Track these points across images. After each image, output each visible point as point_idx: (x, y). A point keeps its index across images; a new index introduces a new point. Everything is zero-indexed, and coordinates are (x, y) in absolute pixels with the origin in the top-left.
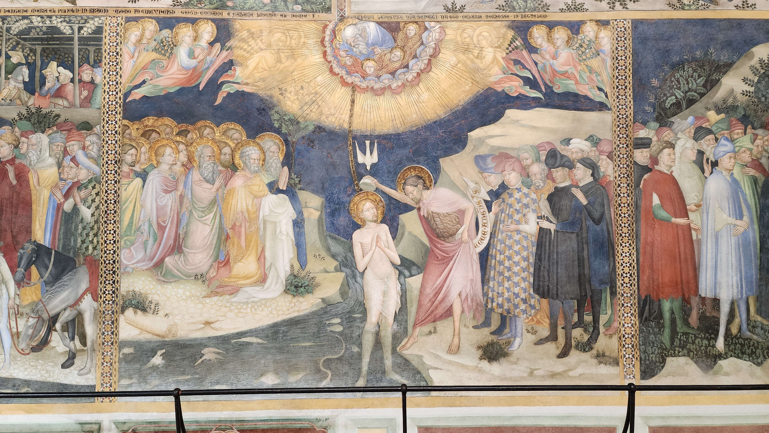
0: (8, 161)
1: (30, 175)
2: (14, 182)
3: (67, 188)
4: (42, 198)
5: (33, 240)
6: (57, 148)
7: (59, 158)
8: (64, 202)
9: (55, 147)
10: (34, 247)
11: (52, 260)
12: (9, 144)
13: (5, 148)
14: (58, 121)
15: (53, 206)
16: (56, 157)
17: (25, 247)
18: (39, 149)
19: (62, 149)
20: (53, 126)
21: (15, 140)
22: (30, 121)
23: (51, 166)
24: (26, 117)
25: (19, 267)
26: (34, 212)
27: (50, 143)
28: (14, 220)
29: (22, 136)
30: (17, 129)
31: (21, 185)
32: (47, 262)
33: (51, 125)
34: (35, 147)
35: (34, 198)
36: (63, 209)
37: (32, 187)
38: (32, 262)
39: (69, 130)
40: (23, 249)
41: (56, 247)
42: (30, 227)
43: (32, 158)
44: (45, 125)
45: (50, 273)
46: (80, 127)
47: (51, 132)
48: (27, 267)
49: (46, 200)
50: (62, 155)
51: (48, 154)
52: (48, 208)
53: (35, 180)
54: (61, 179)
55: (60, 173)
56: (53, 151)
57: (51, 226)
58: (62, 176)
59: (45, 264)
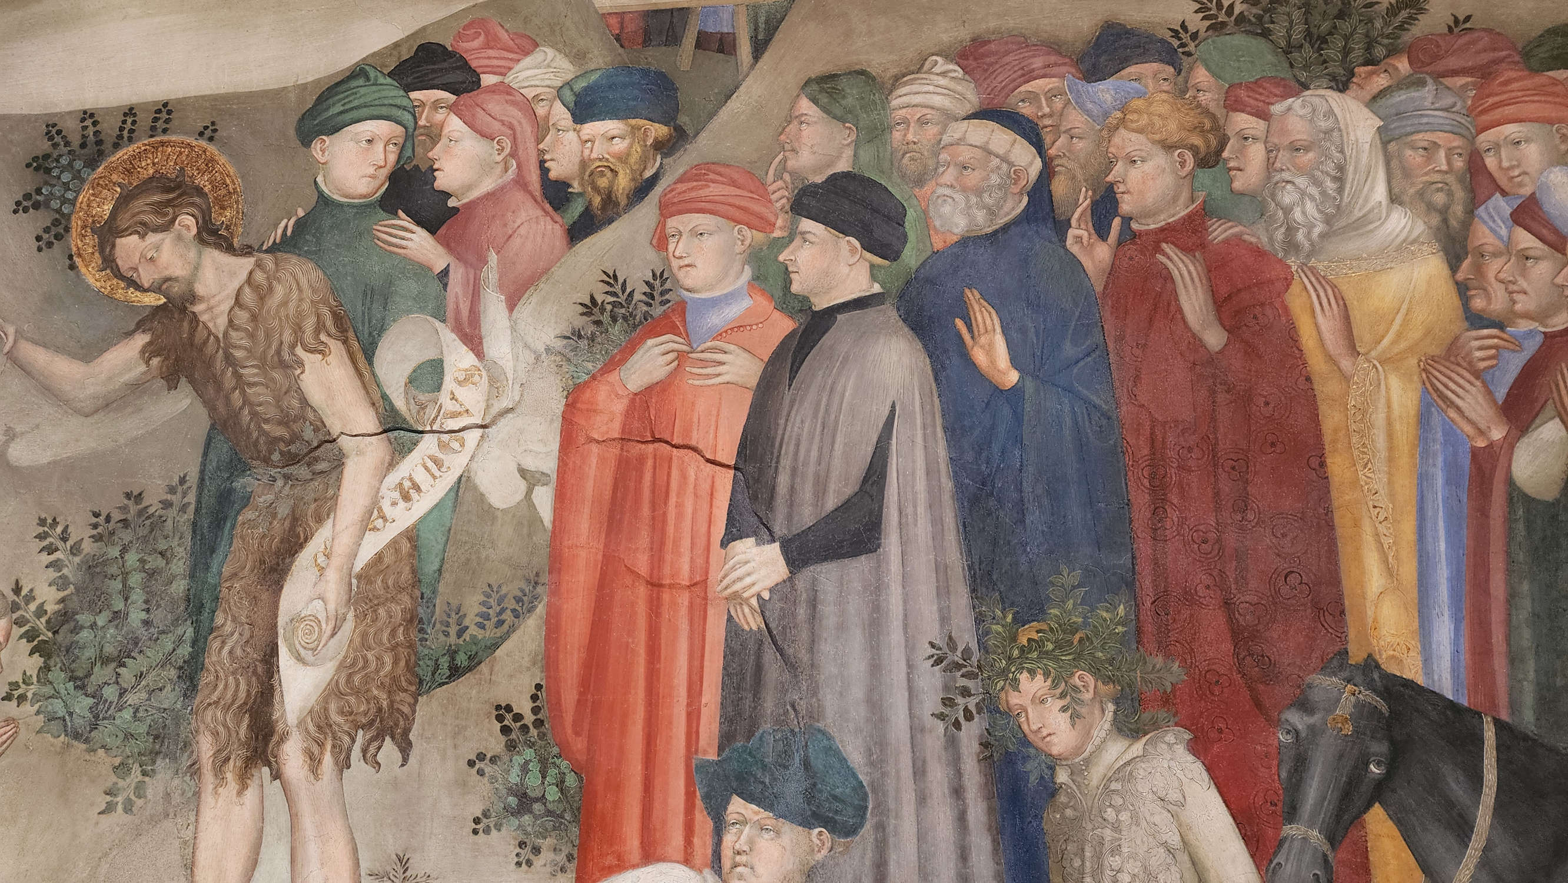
0: (1167, 233)
1: (1296, 300)
2: (1214, 338)
3: (1514, 364)
4: (1379, 418)
5: (1356, 656)
6: (1429, 159)
7: (1444, 212)
8: (1510, 443)
9: (1414, 157)
10: (1367, 696)
11: (1490, 776)
12: (1168, 147)
13: (1149, 167)
14: (1417, 30)
15: (1451, 467)
16: (1430, 207)
17: (1316, 696)
18: (1330, 167)
19: (1459, 163)
20: (1393, 52)
21: (1199, 129)
22: (1266, 34)
23: (1404, 249)
24: (1241, 19)
25: (1291, 814)
26: (1341, 497)
27: (1386, 137)
28: (1231, 538)
29: (1233, 105)
30: (1201, 75)
31: (1251, 351)
32: (1456, 786)
33: (1379, 51)
34: (1307, 158)
35: (1331, 419)
36: (1510, 482)
37: (1316, 363)
38: (1365, 788)
39: (1485, 73)
40: (1304, 706)
41: (1503, 699)
42: (1335, 581)
43: (1297, 214)
44: (1346, 51)
45: (1485, 863)
46: (1542, 53)
47: (1382, 81)
48: (1338, 817)
49: (1405, 432)
50: (1460, 194)
51: (1380, 193)
52: (1423, 479)
53: (1328, 324)
54: (1476, 320)
55: (1463, 289)
56: (1407, 174)
57: (1455, 580)
58: (1478, 303)
59: (1450, 804)
